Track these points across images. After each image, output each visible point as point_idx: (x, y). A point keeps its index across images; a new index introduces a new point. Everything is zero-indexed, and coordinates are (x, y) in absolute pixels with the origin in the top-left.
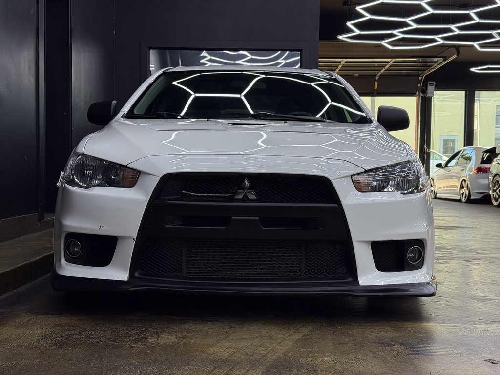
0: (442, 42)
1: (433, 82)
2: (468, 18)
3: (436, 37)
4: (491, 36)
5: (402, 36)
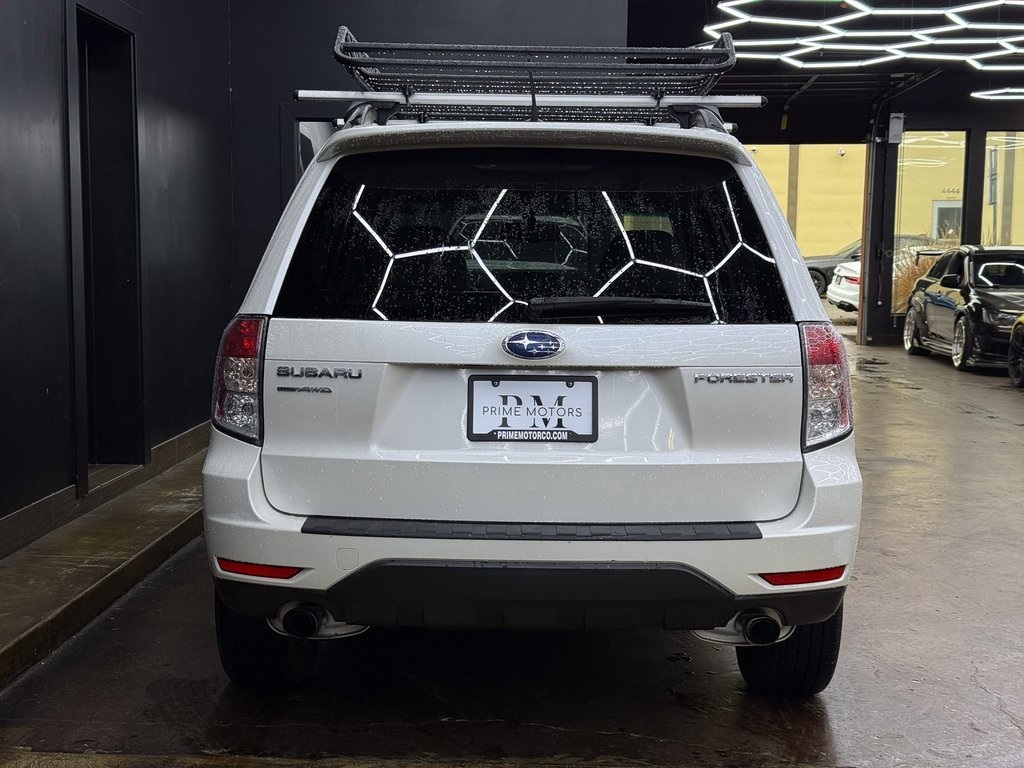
0: (902, 55)
1: (902, 115)
2: (942, 21)
3: (888, 48)
4: (997, 47)
5: (819, 46)
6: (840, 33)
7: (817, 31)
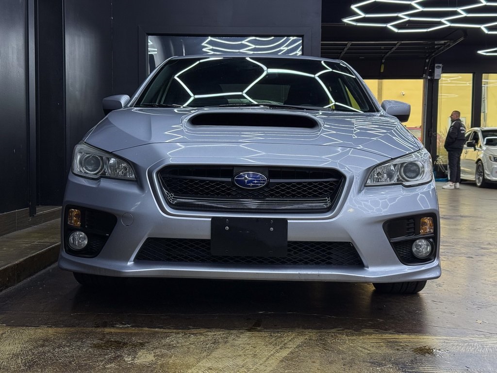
0: (448, 24)
1: (441, 65)
3: (443, 20)
5: (407, 19)
6: (420, 9)
7: (409, 7)
